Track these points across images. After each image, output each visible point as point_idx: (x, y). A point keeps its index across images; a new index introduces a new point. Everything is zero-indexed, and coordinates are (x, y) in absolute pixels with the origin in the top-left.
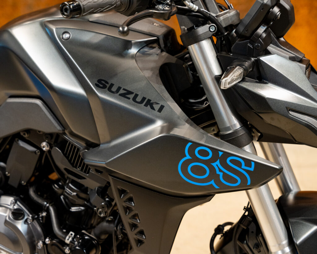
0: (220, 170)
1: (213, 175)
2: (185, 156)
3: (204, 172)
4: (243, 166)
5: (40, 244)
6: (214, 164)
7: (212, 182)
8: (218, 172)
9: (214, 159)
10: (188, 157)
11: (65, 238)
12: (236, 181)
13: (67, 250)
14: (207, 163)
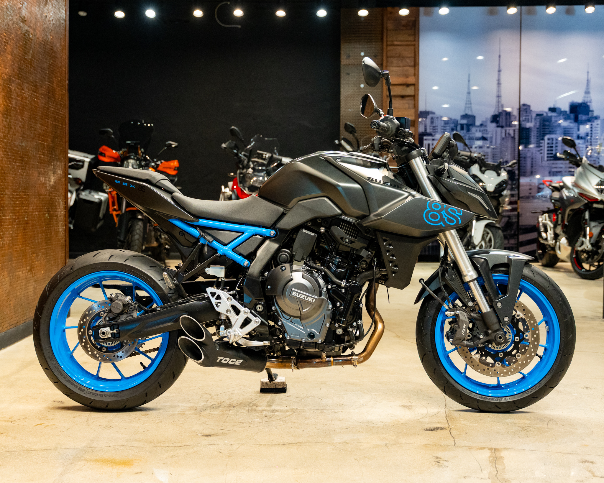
0: (445, 216)
1: (442, 219)
2: (427, 208)
3: (437, 217)
4: (457, 213)
5: (325, 289)
6: (442, 213)
7: (441, 223)
8: (444, 217)
9: (441, 210)
10: (429, 209)
11: (341, 283)
12: (453, 222)
13: (343, 291)
14: (438, 212)
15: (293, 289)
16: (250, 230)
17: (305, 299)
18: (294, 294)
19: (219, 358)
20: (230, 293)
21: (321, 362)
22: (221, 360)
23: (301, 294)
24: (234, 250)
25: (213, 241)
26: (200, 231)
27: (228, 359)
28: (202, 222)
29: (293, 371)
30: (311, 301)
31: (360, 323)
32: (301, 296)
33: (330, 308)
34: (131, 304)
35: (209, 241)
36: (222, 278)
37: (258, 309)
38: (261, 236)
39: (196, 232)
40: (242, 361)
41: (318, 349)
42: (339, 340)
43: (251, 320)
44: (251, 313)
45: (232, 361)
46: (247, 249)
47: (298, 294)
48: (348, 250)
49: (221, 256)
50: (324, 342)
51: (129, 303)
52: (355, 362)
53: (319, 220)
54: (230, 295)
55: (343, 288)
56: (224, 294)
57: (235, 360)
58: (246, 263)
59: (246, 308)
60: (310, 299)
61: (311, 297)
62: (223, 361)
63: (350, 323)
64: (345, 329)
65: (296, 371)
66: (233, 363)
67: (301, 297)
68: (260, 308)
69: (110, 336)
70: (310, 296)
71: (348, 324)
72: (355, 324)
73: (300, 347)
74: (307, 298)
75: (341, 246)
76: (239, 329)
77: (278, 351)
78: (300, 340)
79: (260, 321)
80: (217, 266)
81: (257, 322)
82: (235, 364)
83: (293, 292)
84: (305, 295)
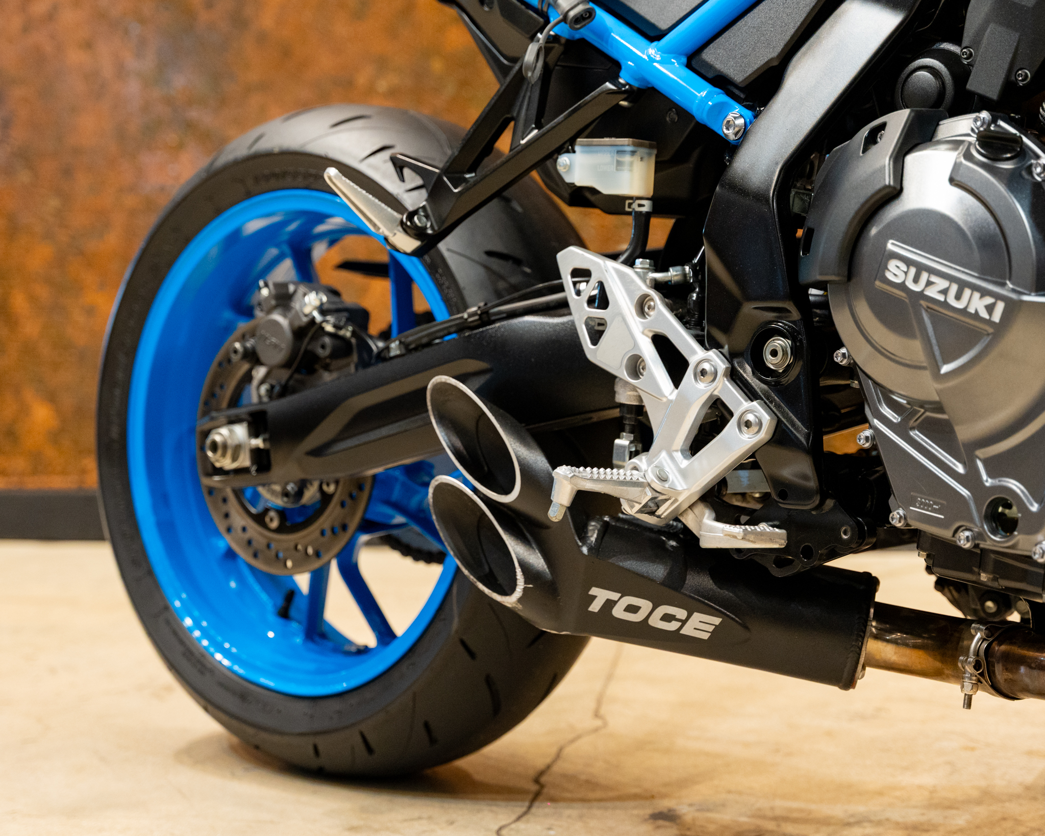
15: (892, 246)
17: (952, 301)
18: (895, 272)
19: (601, 596)
20: (659, 276)
22: (610, 604)
23: (932, 271)
27: (645, 605)
29: (968, 703)
30: (984, 314)
32: (929, 283)
34: (322, 329)
36: (632, 199)
37: (771, 362)
40: (717, 621)
43: (731, 414)
44: (734, 376)
45: (667, 618)
46: (750, 53)
47: (913, 271)
49: (631, 90)
51: (313, 321)
54: (658, 286)
56: (621, 275)
57: (681, 613)
58: (734, 119)
59: (713, 354)
60: (978, 304)
61: (984, 293)
62: (618, 612)
66: (673, 626)
67: (932, 293)
68: (777, 353)
69: (245, 461)
70: (974, 288)
73: (979, 574)
74: (958, 297)
76: (678, 456)
78: (945, 534)
79: (766, 418)
80: (606, 140)
81: (748, 424)
82: (687, 630)
83: (893, 264)
84: (951, 279)
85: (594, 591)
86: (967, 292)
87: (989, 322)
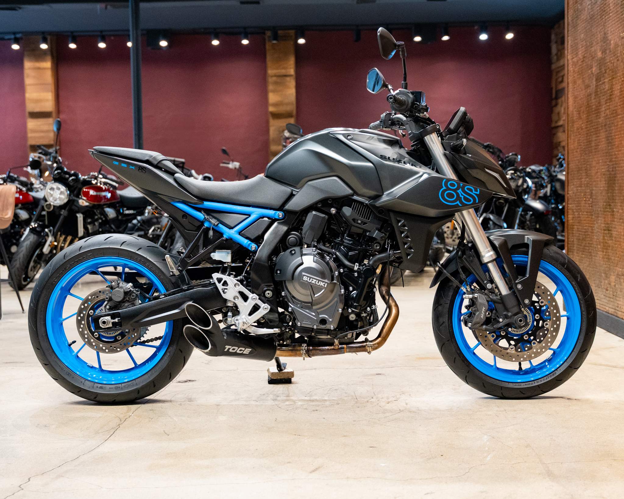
0: (462, 195)
1: (459, 198)
2: (443, 187)
3: (453, 196)
4: (474, 192)
5: (337, 273)
6: (458, 191)
7: (458, 202)
8: (461, 196)
9: (458, 188)
10: (444, 188)
11: (354, 267)
12: (470, 201)
13: (356, 274)
14: (455, 190)
15: (303, 274)
16: (256, 212)
17: (317, 283)
18: (305, 278)
19: (227, 347)
20: (236, 279)
21: (334, 349)
22: (229, 349)
23: (313, 278)
24: (240, 233)
25: (218, 224)
26: (205, 214)
27: (236, 348)
28: (207, 204)
29: (304, 359)
30: (323, 286)
31: (374, 308)
32: (312, 280)
33: (343, 293)
34: (133, 292)
35: (214, 225)
36: (228, 263)
37: (267, 295)
38: (269, 218)
39: (200, 216)
40: (250, 350)
41: (330, 335)
42: (352, 326)
43: (260, 307)
44: (260, 299)
45: (241, 350)
46: (254, 233)
47: (309, 278)
48: (361, 231)
49: (227, 240)
50: (337, 328)
51: (130, 290)
52: (369, 349)
53: (330, 201)
54: (237, 280)
55: (355, 271)
56: (231, 279)
57: (243, 349)
58: (253, 246)
59: (255, 294)
60: (322, 284)
61: (323, 282)
62: (231, 350)
63: (364, 308)
64: (358, 315)
65: (308, 359)
66: (242, 352)
67: (313, 282)
68: (269, 294)
69: (111, 325)
71: (362, 309)
72: (369, 309)
73: (311, 334)
74: (318, 283)
75: (353, 227)
76: (248, 316)
77: (287, 339)
78: (311, 326)
79: (269, 307)
80: (223, 250)
81: (266, 308)
82: (244, 353)
83: (304, 277)
84: (317, 279)
85: (226, 346)
86: (320, 282)
87: (324, 287)
